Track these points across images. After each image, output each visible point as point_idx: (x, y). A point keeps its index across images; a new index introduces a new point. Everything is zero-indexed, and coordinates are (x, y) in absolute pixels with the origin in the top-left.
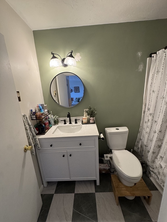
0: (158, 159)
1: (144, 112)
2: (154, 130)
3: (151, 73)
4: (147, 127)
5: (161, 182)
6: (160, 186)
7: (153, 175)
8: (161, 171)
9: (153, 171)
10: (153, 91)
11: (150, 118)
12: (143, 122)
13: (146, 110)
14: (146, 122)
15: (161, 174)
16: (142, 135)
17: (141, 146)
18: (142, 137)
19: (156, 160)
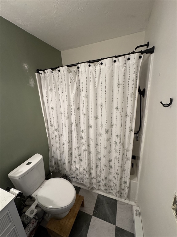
0: (73, 165)
1: (48, 129)
2: (63, 143)
3: (44, 90)
4: (56, 142)
5: (80, 180)
6: (81, 184)
7: (74, 180)
8: (78, 172)
9: (72, 178)
10: (52, 108)
11: (56, 133)
12: (50, 139)
13: (50, 127)
14: (52, 138)
15: (79, 174)
16: (53, 152)
17: (55, 163)
18: (53, 154)
19: (72, 166)
